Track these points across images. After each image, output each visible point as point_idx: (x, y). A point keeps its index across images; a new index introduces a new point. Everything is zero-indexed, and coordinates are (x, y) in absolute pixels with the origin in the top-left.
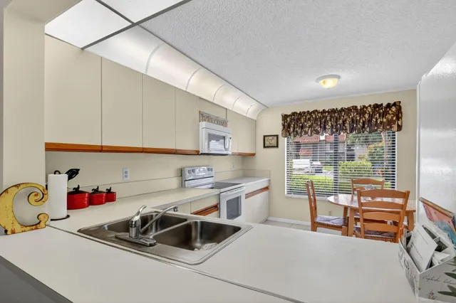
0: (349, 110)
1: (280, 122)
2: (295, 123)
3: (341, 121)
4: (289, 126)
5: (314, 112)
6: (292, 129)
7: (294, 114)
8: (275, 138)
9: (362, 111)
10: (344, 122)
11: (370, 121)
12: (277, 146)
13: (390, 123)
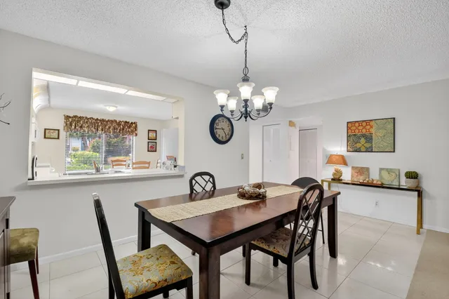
0: (112, 122)
1: (63, 120)
2: (76, 124)
3: (107, 127)
4: (71, 125)
5: (90, 118)
6: (73, 127)
7: (75, 117)
8: (57, 132)
9: (119, 124)
10: (109, 128)
11: (123, 129)
12: (58, 138)
13: (132, 131)
